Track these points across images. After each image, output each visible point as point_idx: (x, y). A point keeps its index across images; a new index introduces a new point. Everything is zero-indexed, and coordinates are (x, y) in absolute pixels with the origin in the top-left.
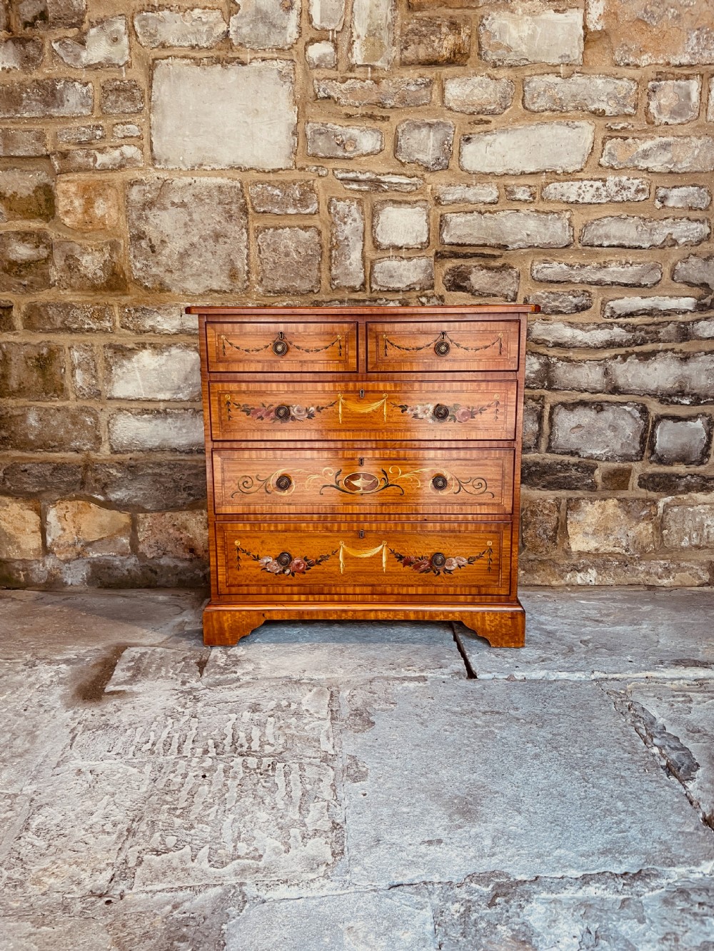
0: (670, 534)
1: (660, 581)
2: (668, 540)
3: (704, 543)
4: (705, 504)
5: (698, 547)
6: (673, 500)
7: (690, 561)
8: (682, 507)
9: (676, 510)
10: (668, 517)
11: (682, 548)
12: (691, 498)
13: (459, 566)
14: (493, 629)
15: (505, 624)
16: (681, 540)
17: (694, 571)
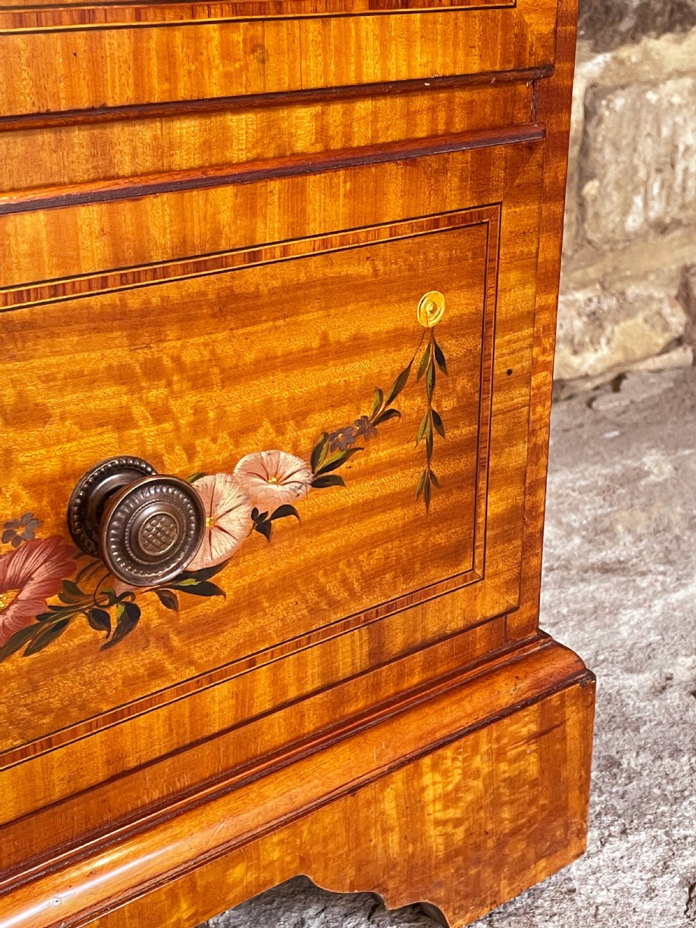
0: (602, 195)
1: (575, 361)
2: (596, 215)
3: (674, 211)
4: (681, 74)
5: (662, 228)
6: (607, 67)
7: (644, 277)
8: (634, 89)
9: (619, 102)
10: (602, 129)
11: (628, 238)
12: (646, 55)
13: (261, 523)
14: (460, 833)
15: (512, 783)
16: (626, 208)
17: (655, 306)
